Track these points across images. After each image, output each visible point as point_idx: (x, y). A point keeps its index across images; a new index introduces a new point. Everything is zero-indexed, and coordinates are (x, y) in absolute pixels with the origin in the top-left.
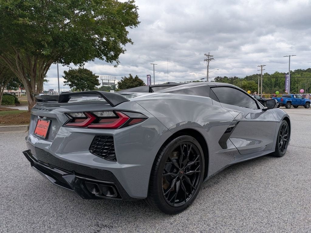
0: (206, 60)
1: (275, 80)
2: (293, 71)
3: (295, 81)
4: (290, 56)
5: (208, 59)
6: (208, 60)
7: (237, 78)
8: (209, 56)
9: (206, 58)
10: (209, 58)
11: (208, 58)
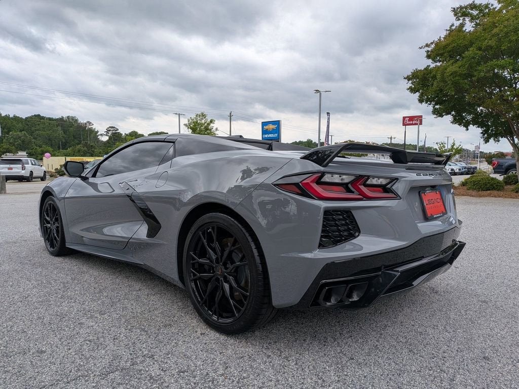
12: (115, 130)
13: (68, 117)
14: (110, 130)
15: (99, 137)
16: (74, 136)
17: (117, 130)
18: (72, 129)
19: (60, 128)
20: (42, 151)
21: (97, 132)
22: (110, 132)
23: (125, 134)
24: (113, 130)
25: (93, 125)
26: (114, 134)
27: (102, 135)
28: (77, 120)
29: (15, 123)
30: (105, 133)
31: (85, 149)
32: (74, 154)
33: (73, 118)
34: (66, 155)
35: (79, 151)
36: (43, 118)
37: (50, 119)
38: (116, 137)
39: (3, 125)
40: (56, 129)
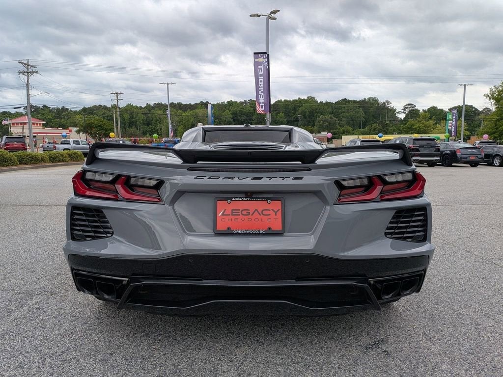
0: (23, 73)
1: (129, 117)
2: (152, 105)
3: (157, 120)
4: (168, 84)
5: (26, 70)
6: (28, 74)
7: (67, 109)
8: (28, 65)
9: (23, 68)
10: (28, 70)
11: (27, 68)
12: (413, 107)
13: (369, 98)
14: (407, 108)
15: (397, 115)
16: (373, 116)
17: (415, 106)
18: (372, 109)
19: (361, 109)
20: (344, 130)
21: (395, 110)
23: (423, 110)
24: (411, 107)
25: (391, 103)
26: (411, 111)
27: (399, 113)
28: (377, 101)
29: (326, 107)
30: (402, 111)
31: (381, 127)
32: (370, 133)
33: (373, 99)
34: (363, 134)
35: (375, 129)
36: (349, 101)
37: (355, 102)
38: (413, 113)
39: (317, 111)
40: (358, 110)
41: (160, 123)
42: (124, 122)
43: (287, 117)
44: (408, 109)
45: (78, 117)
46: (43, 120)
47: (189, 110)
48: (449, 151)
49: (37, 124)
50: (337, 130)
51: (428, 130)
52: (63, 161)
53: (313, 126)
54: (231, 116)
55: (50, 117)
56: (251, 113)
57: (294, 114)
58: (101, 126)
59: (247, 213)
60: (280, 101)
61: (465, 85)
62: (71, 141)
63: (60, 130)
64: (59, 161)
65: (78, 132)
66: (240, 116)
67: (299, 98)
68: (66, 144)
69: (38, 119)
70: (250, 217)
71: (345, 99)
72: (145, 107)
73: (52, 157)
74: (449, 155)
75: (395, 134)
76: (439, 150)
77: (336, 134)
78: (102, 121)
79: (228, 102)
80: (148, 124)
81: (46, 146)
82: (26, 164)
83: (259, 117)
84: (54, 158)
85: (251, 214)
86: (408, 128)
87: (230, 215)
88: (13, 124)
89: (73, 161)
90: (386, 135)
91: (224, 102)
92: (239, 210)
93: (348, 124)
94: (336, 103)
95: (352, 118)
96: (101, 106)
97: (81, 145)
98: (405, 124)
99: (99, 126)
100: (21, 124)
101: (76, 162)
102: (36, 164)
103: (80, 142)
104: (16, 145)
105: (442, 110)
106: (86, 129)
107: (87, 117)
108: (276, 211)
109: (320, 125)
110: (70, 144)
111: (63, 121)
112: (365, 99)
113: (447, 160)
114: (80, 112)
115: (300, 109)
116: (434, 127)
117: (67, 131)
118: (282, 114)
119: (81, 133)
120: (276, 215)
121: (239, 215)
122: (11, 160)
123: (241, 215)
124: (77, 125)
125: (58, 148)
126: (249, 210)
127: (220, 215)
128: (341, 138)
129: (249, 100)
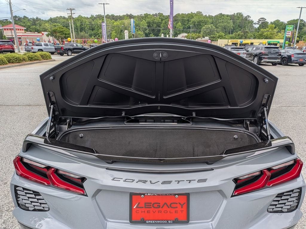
1: (80, 24)
2: (95, 16)
3: (98, 27)
4: (104, 4)
12: (264, 20)
13: (237, 13)
15: (254, 25)
16: (238, 26)
17: (266, 20)
18: (238, 21)
20: (219, 36)
21: (253, 22)
22: (261, 22)
23: (271, 22)
24: (262, 20)
25: (250, 17)
26: (262, 23)
28: (242, 15)
29: (208, 19)
30: (257, 23)
31: (243, 33)
32: (236, 37)
33: (240, 14)
34: (231, 38)
36: (224, 15)
37: (227, 16)
38: (264, 24)
39: (203, 22)
40: (229, 21)
41: (100, 29)
42: (77, 28)
43: (183, 26)
44: (261, 21)
45: (47, 24)
46: (25, 27)
47: (119, 20)
48: (287, 55)
49: (21, 29)
50: (215, 35)
51: (272, 36)
52: (37, 60)
53: (200, 32)
54: (147, 24)
55: (29, 24)
56: (160, 22)
57: (188, 24)
58: (62, 32)
59: (158, 206)
60: (179, 14)
61: (302, 8)
62: (43, 43)
63: (36, 34)
64: (35, 60)
65: (48, 35)
66: (152, 24)
67: (191, 13)
68: (39, 45)
69: (21, 26)
70: (160, 209)
71: (221, 14)
72: (90, 18)
73: (30, 57)
74: (286, 58)
75: (252, 39)
76: (280, 55)
77: (214, 38)
78: (63, 29)
79: (145, 14)
80: (93, 30)
81: (27, 47)
82: (13, 63)
83: (165, 26)
84: (32, 58)
85: (161, 206)
86: (260, 35)
87: (143, 207)
88: (5, 29)
89: (44, 59)
90: (246, 40)
91: (142, 14)
92: (151, 203)
93: (222, 31)
94: (215, 16)
95: (225, 27)
96: (61, 17)
97: (49, 47)
98: (258, 32)
99: (61, 32)
100: (10, 29)
101: (46, 60)
102: (20, 63)
103: (49, 45)
104: (7, 46)
105: (283, 23)
106: (53, 33)
107: (53, 25)
108: (182, 204)
109: (205, 31)
110: (42, 46)
111: (38, 27)
112: (234, 14)
113: (285, 61)
114: (48, 21)
115: (192, 20)
116: (277, 34)
117: (40, 34)
118: (180, 24)
119: (50, 36)
120: (182, 208)
121: (151, 208)
122: (2, 61)
123: (152, 208)
124: (46, 30)
125: (35, 49)
126: (160, 204)
127: (135, 207)
128: (217, 41)
129: (158, 13)
